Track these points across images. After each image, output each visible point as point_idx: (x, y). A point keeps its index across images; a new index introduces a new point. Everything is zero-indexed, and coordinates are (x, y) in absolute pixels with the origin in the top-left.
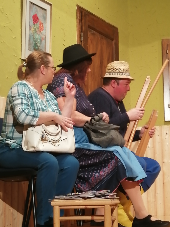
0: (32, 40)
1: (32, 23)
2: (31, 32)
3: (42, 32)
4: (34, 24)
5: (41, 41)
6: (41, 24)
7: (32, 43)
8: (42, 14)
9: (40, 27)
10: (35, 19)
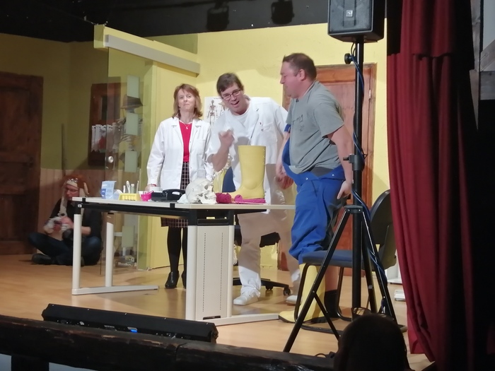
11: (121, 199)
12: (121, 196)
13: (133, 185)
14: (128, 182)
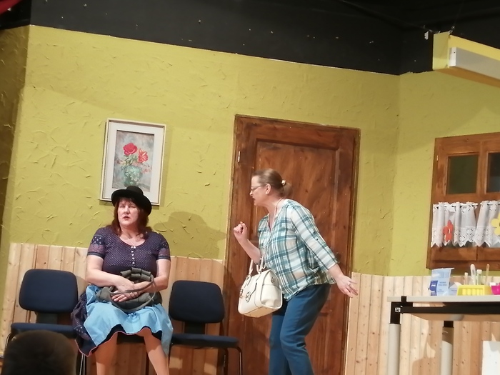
0: (121, 176)
1: (122, 156)
2: (120, 165)
3: (144, 162)
4: (127, 155)
5: (141, 174)
6: (141, 154)
7: (122, 178)
8: (144, 141)
9: (139, 157)
10: (130, 149)
11: (460, 293)
12: (461, 290)
13: (479, 271)
14: (472, 267)
